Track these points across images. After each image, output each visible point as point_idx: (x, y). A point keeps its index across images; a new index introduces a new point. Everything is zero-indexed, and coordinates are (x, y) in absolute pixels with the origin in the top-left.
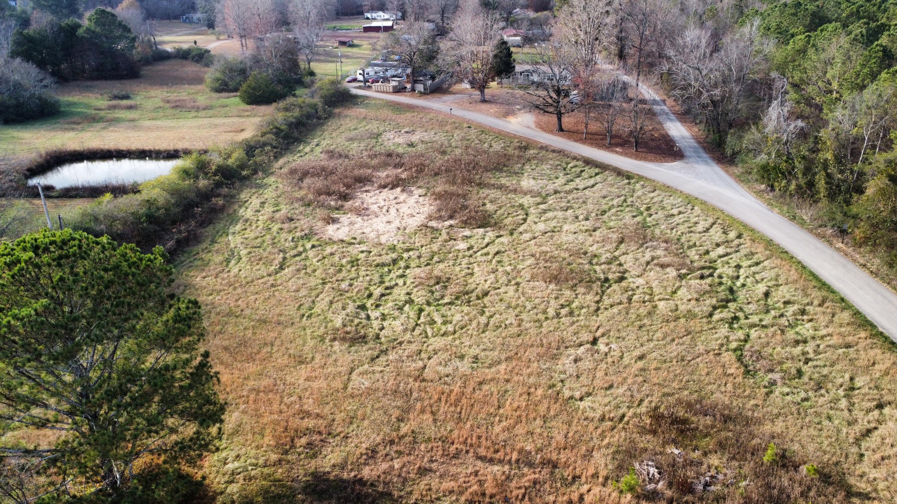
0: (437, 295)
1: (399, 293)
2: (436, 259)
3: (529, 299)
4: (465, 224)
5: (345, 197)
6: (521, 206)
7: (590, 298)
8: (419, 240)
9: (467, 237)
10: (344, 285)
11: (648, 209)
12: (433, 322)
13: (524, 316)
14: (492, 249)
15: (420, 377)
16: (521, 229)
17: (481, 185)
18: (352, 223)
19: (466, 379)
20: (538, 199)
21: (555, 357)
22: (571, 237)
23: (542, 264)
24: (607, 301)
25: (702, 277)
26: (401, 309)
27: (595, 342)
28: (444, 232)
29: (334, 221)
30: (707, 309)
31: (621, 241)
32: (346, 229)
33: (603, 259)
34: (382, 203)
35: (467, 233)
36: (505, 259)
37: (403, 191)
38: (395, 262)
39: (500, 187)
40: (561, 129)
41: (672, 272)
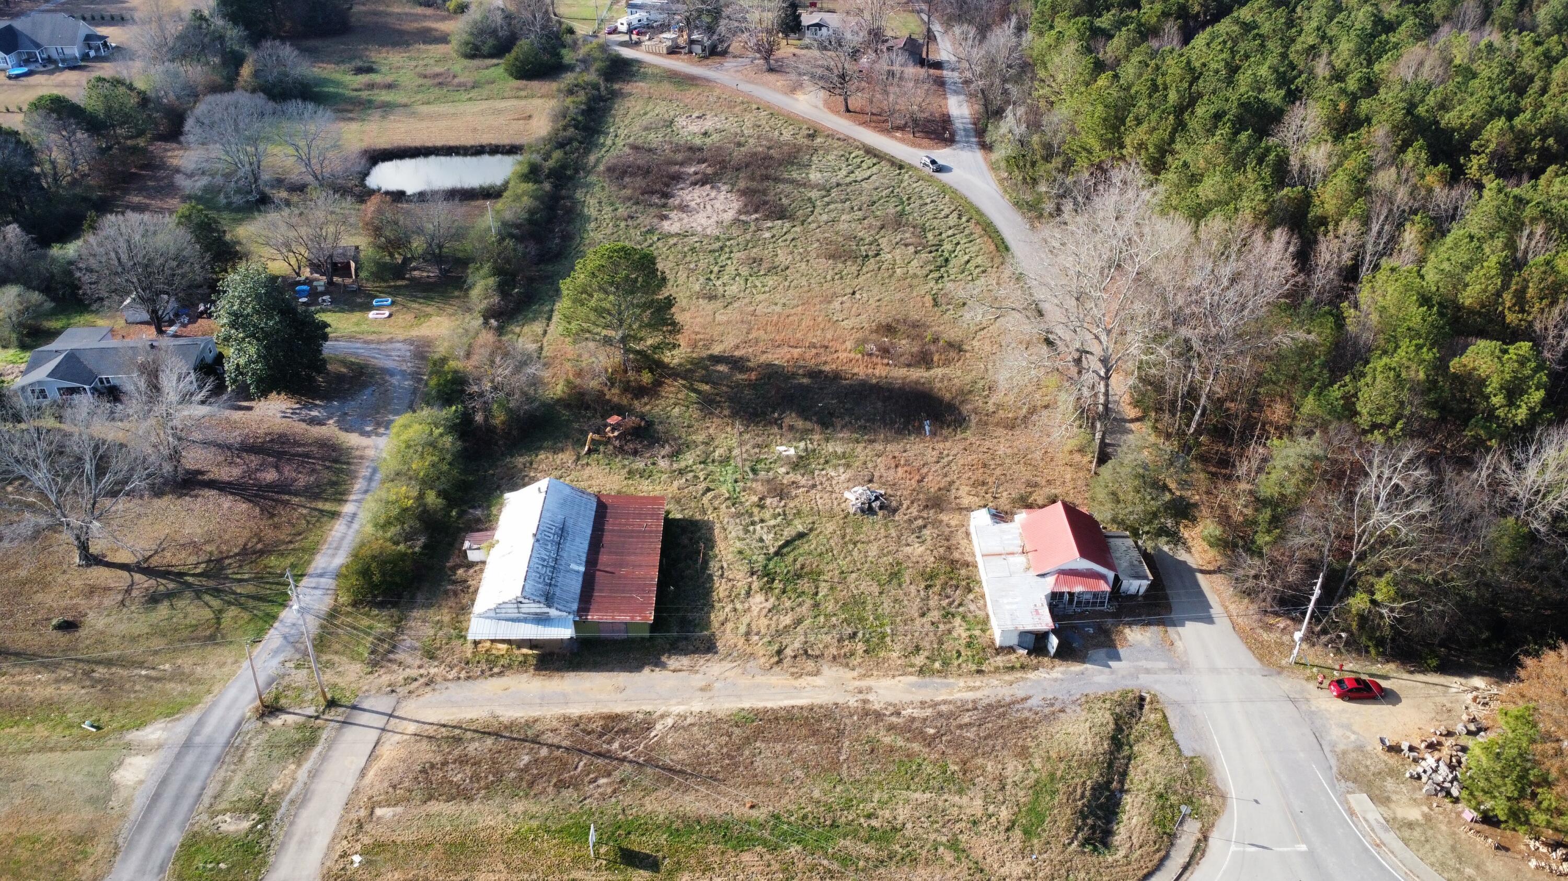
0: (756, 270)
1: (730, 269)
2: (750, 245)
3: (815, 270)
4: (767, 217)
5: (666, 195)
6: (810, 199)
7: (854, 269)
8: (735, 232)
9: (770, 228)
10: (692, 266)
11: (909, 199)
12: (756, 286)
13: (812, 281)
14: (789, 237)
15: (753, 314)
16: (810, 220)
17: (777, 180)
18: (680, 220)
19: (780, 315)
20: (823, 193)
21: (829, 302)
22: (846, 225)
23: (825, 246)
24: (865, 269)
25: (931, 252)
26: (734, 279)
27: (854, 293)
28: (752, 224)
29: (666, 217)
30: (925, 272)
31: (882, 227)
32: (678, 224)
33: (867, 241)
34: (698, 201)
35: (770, 224)
36: (799, 244)
37: (712, 188)
38: (722, 248)
39: (792, 181)
40: (848, 110)
41: (911, 249)
